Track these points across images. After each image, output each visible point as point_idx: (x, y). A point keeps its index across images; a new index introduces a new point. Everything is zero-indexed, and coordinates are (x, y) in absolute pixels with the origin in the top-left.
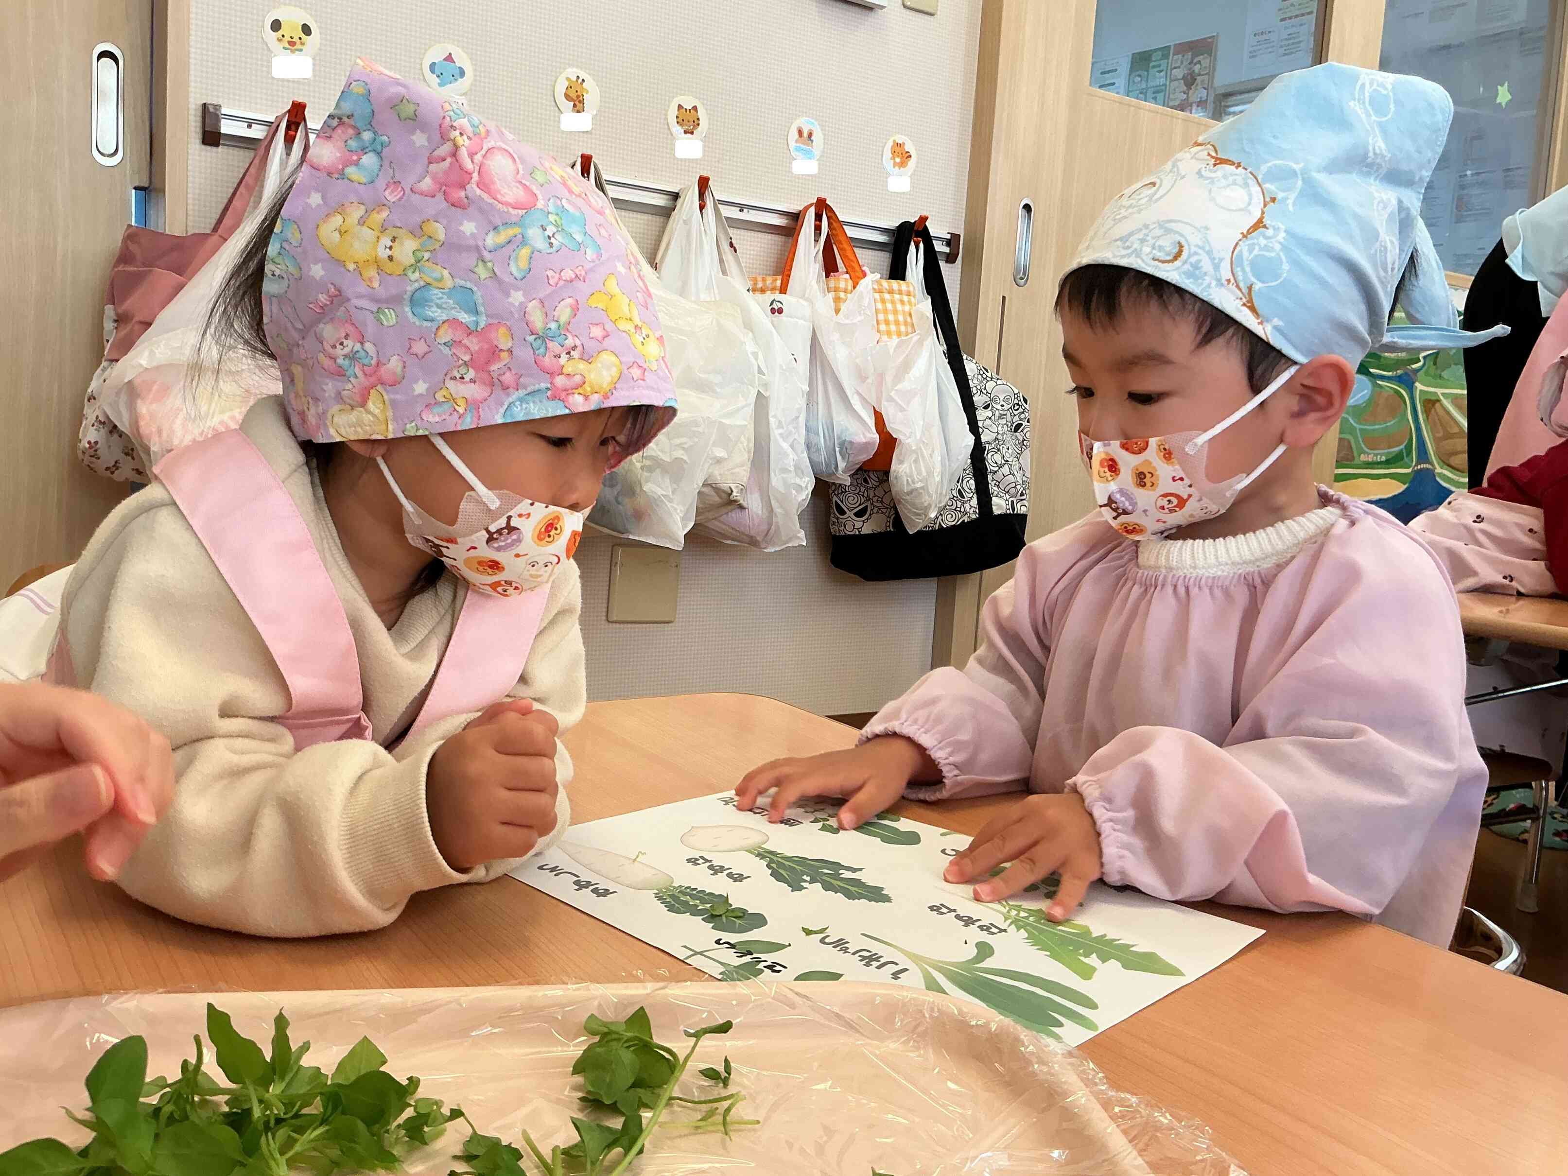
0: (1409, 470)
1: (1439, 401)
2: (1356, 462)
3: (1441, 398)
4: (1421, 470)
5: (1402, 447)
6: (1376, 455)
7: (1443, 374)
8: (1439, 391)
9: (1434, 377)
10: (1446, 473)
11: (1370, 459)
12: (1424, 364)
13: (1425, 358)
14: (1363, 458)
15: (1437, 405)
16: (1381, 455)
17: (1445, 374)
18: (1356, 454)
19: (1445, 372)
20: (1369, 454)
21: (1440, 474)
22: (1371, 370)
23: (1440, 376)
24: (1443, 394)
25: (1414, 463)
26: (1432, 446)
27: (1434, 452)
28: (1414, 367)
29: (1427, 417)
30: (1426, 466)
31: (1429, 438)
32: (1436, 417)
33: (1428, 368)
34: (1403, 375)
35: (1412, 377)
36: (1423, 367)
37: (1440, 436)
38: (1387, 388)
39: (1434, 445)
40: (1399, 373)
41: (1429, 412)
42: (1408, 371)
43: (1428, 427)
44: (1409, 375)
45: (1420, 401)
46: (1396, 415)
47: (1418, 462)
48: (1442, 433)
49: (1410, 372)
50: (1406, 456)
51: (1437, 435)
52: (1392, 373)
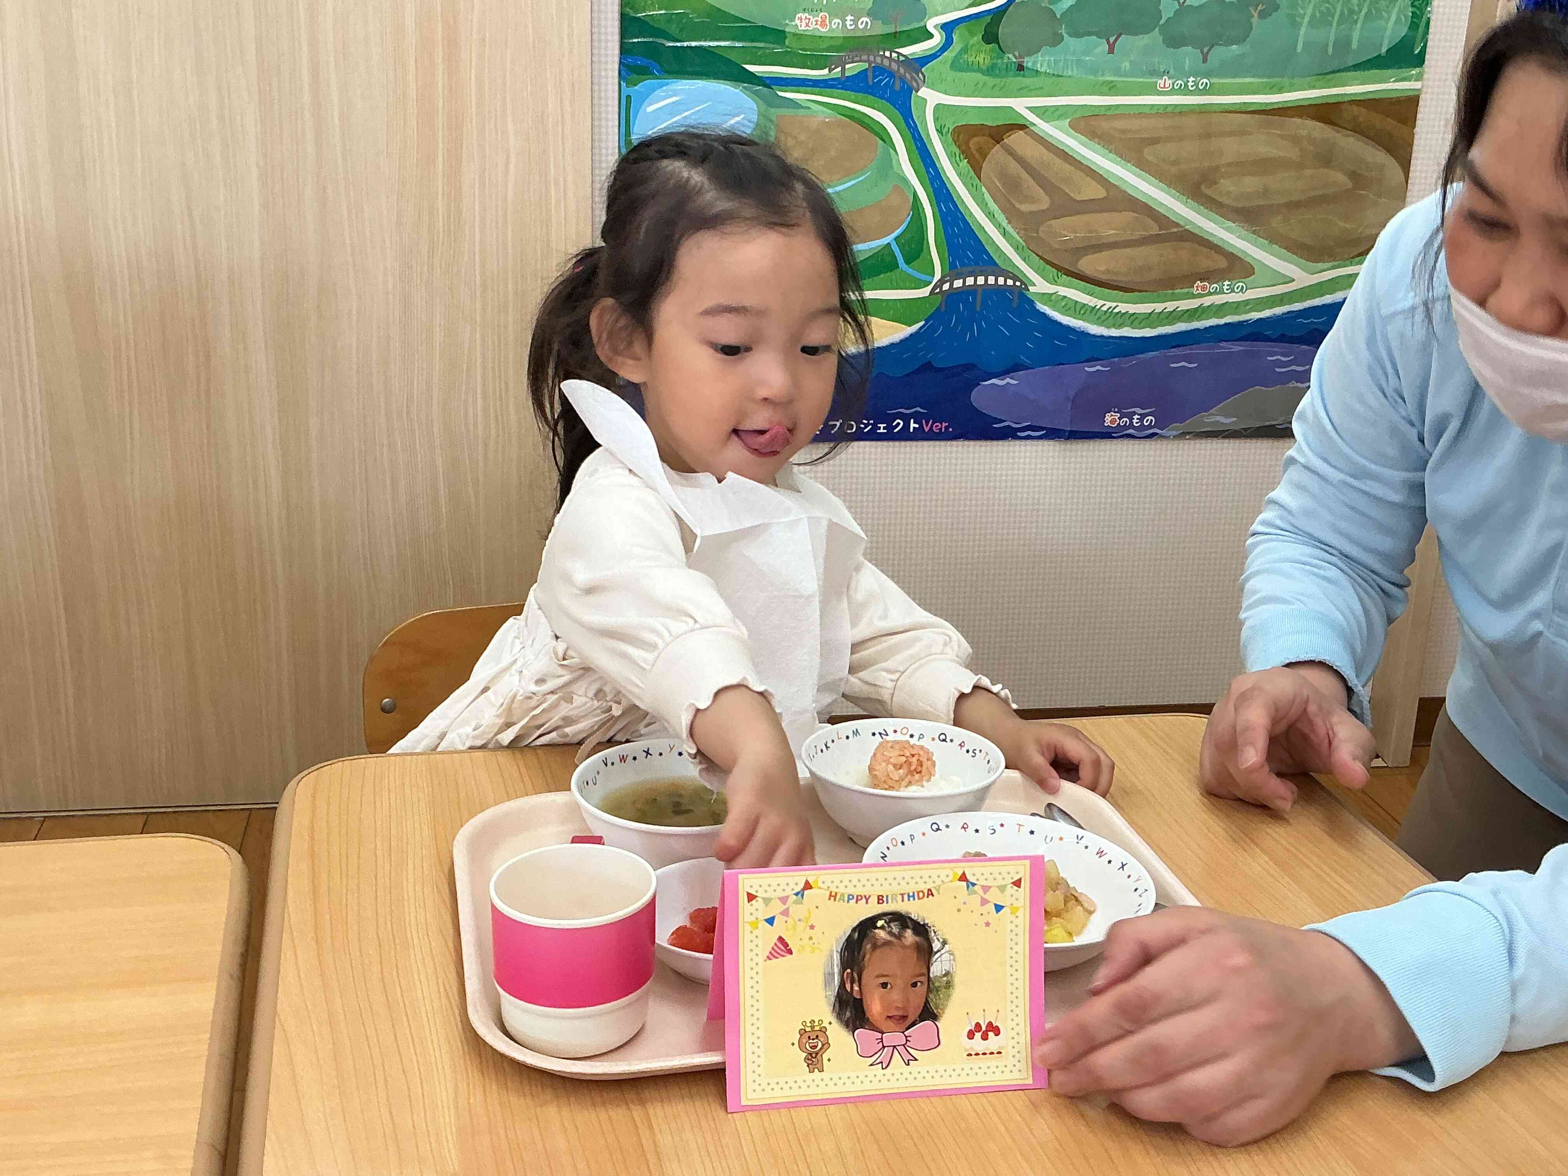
0: (925, 292)
1: (1023, 127)
3: (1032, 117)
4: (967, 291)
5: (890, 239)
7: (1028, 62)
8: (1020, 105)
9: (990, 71)
10: (1063, 291)
12: (947, 44)
13: (948, 28)
15: (1015, 139)
17: (1040, 61)
19: (1039, 57)
21: (1048, 298)
22: (748, 67)
23: (1021, 68)
24: (1041, 112)
25: (938, 276)
26: (1004, 234)
27: (1017, 248)
28: (906, 51)
29: (977, 169)
30: (991, 280)
31: (990, 215)
32: (1014, 167)
33: (965, 50)
34: (870, 74)
35: (903, 79)
36: (944, 48)
37: (1034, 207)
38: (814, 106)
39: (1009, 229)
40: (852, 68)
41: (984, 156)
42: (886, 63)
43: (987, 197)
44: (891, 75)
45: (939, 131)
46: (862, 169)
47: (952, 271)
48: (1044, 203)
49: (894, 66)
50: (908, 262)
51: (1024, 208)
52: (826, 71)
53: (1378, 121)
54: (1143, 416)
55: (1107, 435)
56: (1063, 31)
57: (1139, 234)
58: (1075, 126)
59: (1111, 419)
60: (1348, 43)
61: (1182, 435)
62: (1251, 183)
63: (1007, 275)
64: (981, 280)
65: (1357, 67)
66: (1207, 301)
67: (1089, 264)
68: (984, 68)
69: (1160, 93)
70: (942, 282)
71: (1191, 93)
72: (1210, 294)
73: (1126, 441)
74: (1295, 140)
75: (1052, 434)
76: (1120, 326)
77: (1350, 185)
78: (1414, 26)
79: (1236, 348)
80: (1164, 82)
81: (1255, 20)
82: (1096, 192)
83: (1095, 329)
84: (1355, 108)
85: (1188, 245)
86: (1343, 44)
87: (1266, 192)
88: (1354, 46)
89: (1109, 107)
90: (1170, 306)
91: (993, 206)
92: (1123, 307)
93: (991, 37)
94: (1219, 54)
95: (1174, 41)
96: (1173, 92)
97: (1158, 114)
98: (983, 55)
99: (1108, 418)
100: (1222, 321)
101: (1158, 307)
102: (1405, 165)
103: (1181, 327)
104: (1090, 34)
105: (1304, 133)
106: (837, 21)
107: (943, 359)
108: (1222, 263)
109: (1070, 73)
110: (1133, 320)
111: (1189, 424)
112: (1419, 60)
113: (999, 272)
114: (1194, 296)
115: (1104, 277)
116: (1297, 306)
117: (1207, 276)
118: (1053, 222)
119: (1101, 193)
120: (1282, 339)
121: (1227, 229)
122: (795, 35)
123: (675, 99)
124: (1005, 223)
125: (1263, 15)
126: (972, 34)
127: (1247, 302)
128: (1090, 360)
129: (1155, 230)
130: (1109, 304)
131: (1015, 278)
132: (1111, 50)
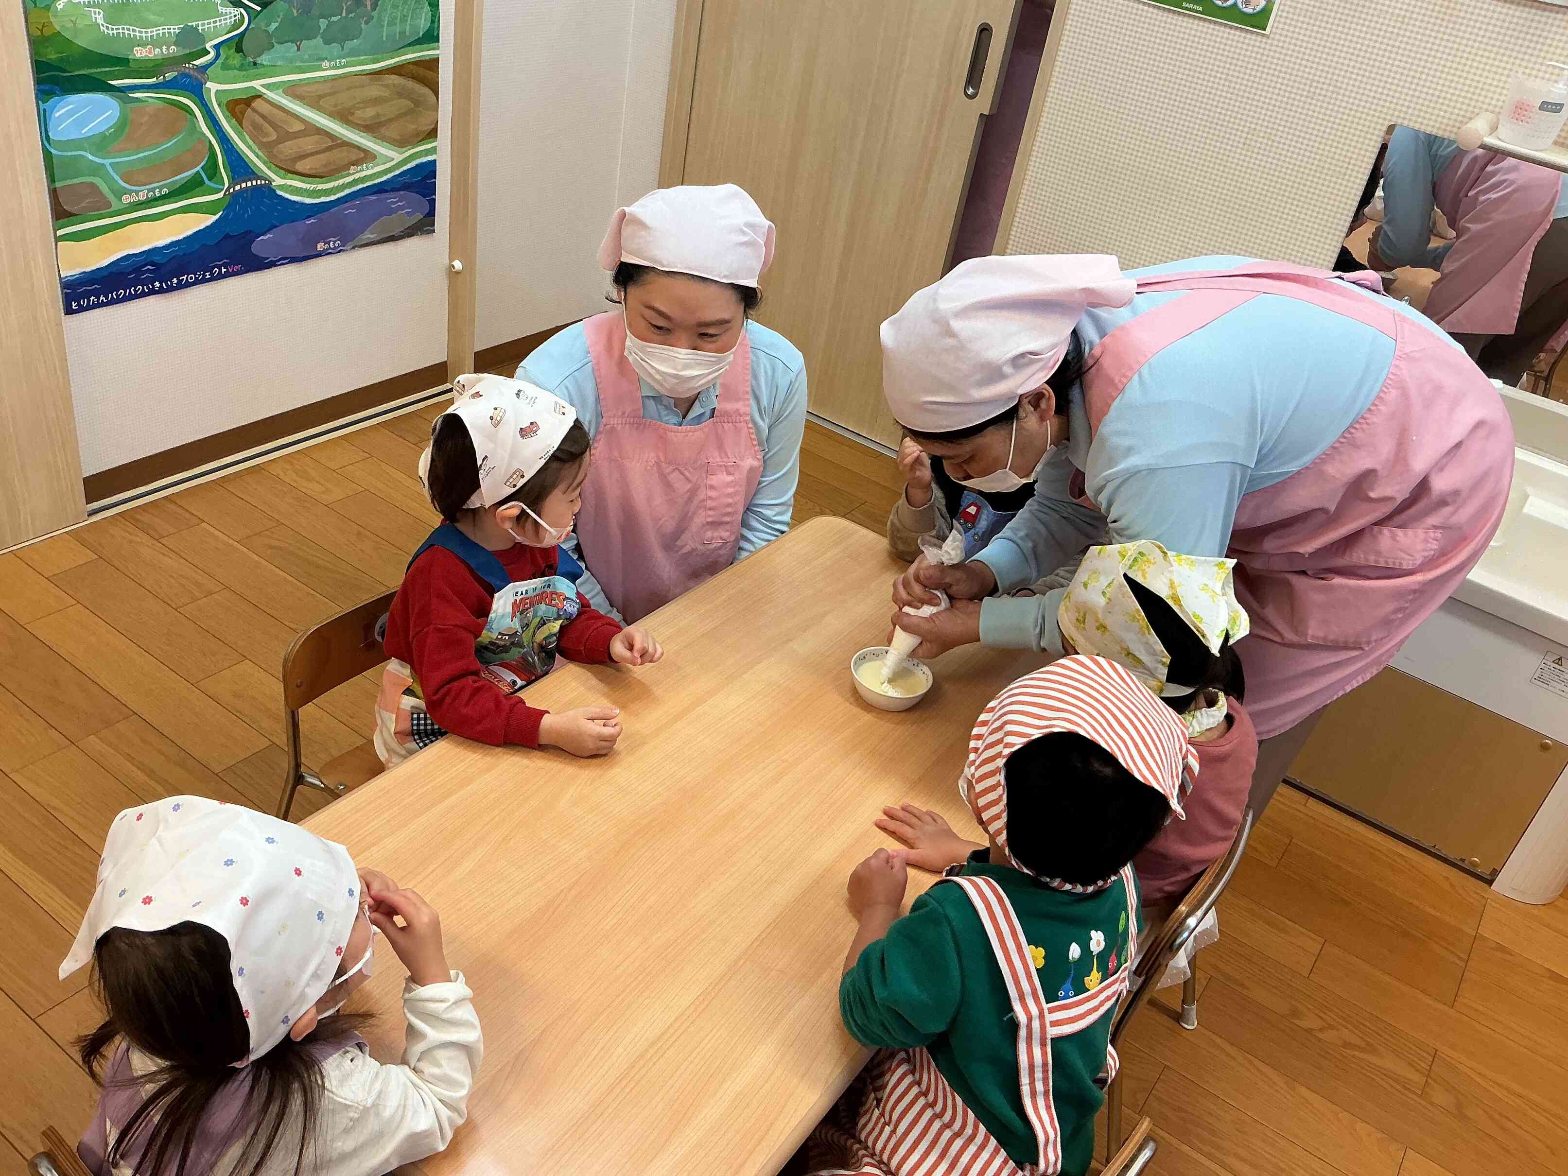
0: (221, 195)
1: (259, 96)
2: (116, 205)
3: (264, 91)
5: (198, 168)
6: (149, 191)
7: (259, 60)
8: (257, 84)
9: (241, 68)
10: (290, 182)
11: (142, 197)
12: (218, 56)
13: (217, 47)
14: (126, 199)
15: (257, 104)
16: (161, 188)
17: (264, 59)
18: (111, 197)
19: (264, 57)
20: (137, 193)
21: (281, 187)
22: (110, 82)
23: (255, 64)
24: (267, 86)
25: (226, 185)
26: (257, 156)
27: (264, 163)
28: (197, 62)
29: (241, 124)
30: (254, 183)
31: (249, 147)
32: (258, 119)
33: (226, 59)
34: (179, 78)
35: (196, 78)
36: (216, 59)
37: (270, 139)
38: (150, 100)
39: (260, 153)
40: (169, 76)
41: (243, 115)
42: (187, 71)
43: (247, 137)
44: (190, 76)
45: (219, 105)
46: (180, 132)
47: (233, 182)
48: (274, 136)
49: (191, 72)
50: (210, 179)
51: (265, 140)
52: (155, 79)
53: (422, 71)
54: (335, 242)
55: (319, 255)
56: (273, 41)
57: (324, 146)
58: (286, 92)
59: (320, 246)
60: (405, 32)
61: (353, 248)
62: (370, 112)
63: (261, 178)
64: (249, 184)
65: (410, 45)
66: (357, 176)
67: (300, 166)
68: (238, 66)
69: (324, 70)
70: (229, 188)
71: (338, 68)
72: (358, 172)
73: (329, 256)
74: (387, 86)
75: (293, 260)
76: (320, 197)
77: (413, 106)
78: (433, 22)
79: (373, 198)
80: (325, 64)
81: (363, 26)
82: (298, 127)
83: (308, 201)
84: (411, 66)
85: (345, 148)
86: (402, 33)
87: (378, 115)
88: (408, 34)
89: (300, 80)
90: (341, 182)
91: (251, 142)
92: (320, 187)
93: (239, 49)
94: (349, 45)
95: (327, 42)
96: (330, 68)
97: (325, 81)
98: (236, 59)
99: (319, 246)
100: (365, 185)
101: (336, 184)
102: (436, 94)
103: (347, 191)
104: (287, 42)
105: (390, 82)
106: (157, 50)
107: (235, 230)
108: (362, 155)
109: (279, 64)
110: (327, 192)
111: (355, 242)
112: (437, 39)
113: (258, 178)
114: (349, 175)
115: (307, 172)
116: (397, 172)
117: (356, 163)
118: (280, 146)
119: (302, 127)
120: (394, 190)
121: (361, 137)
122: (134, 60)
123: (71, 107)
124: (257, 151)
125: (367, 23)
126: (230, 49)
127: (375, 174)
128: (309, 217)
129: (331, 144)
130: (313, 186)
131: (265, 180)
132: (299, 49)
